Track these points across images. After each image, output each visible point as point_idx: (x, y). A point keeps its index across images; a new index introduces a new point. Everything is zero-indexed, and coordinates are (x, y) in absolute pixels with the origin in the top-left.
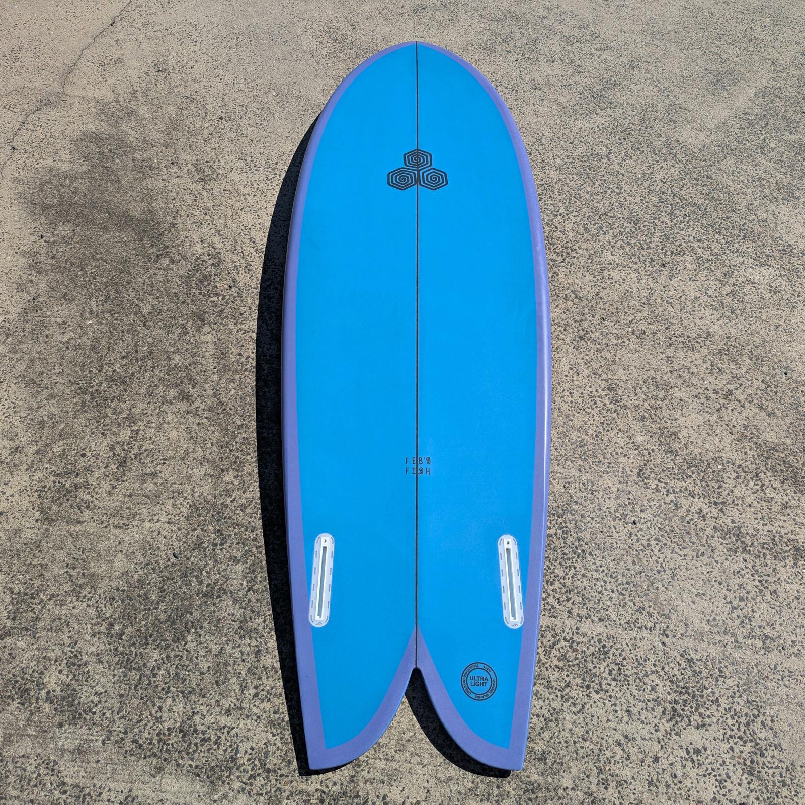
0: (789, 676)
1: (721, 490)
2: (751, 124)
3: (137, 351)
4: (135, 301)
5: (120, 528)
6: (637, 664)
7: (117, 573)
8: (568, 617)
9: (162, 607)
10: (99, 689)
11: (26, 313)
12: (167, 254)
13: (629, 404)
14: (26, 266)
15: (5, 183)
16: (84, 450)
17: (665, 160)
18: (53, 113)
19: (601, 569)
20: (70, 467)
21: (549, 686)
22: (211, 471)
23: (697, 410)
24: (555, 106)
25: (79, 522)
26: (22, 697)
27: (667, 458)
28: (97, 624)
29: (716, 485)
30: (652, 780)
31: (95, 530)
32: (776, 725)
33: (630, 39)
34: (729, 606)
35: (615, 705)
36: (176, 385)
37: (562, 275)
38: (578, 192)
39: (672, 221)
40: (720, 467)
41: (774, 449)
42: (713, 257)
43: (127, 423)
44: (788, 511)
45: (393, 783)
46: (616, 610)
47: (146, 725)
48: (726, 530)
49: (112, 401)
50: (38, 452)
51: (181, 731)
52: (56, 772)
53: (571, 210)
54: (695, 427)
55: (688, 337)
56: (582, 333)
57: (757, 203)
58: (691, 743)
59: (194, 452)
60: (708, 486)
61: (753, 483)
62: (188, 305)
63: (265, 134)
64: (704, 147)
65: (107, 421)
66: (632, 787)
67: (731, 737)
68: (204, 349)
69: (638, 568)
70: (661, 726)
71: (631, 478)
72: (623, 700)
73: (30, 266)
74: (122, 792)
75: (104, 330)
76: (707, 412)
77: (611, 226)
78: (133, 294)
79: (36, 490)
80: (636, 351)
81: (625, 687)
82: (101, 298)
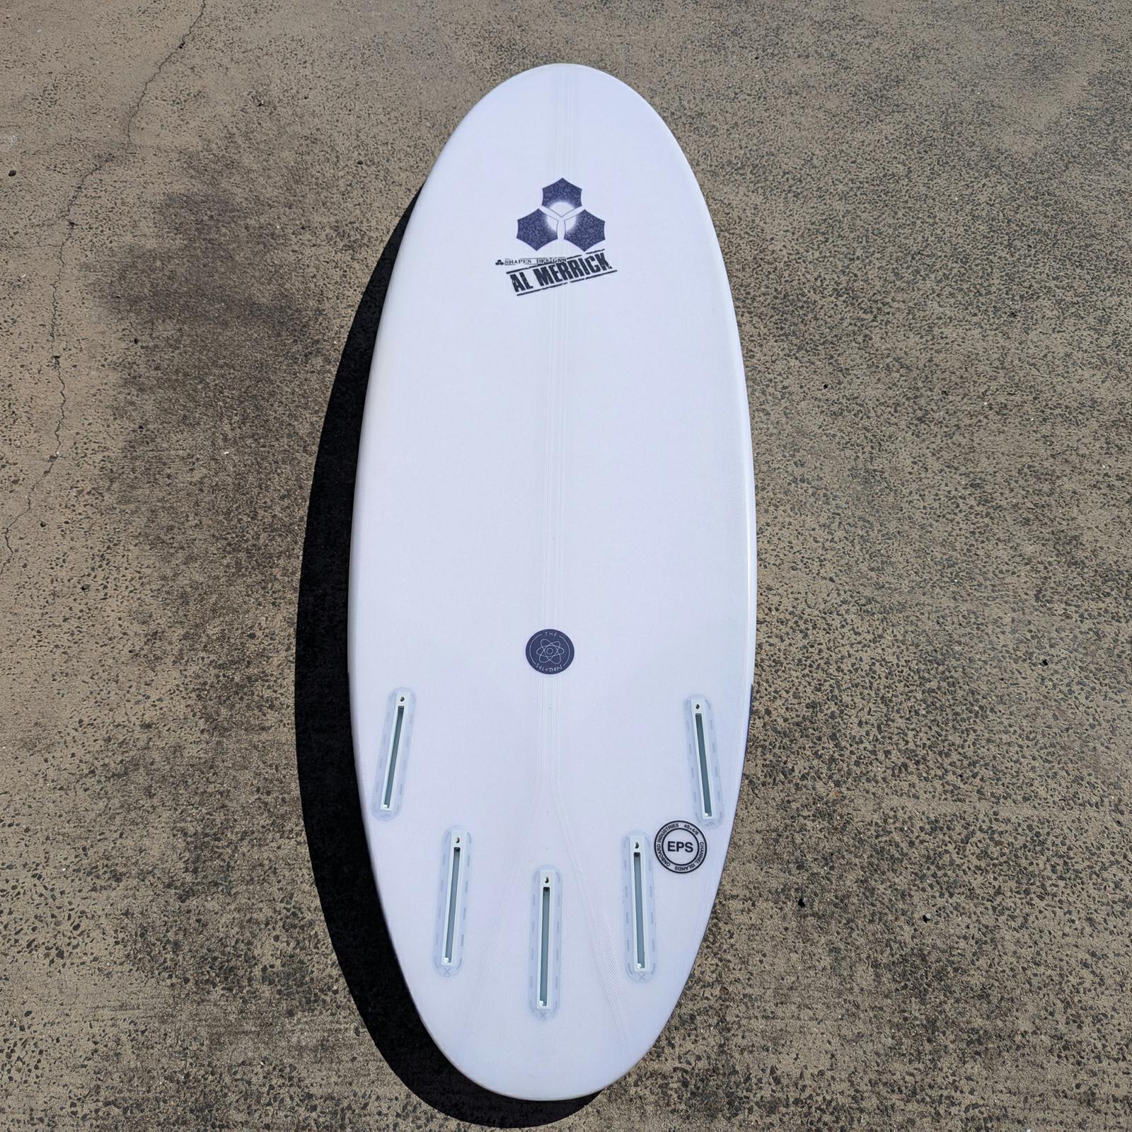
2: (1092, 121)
3: (301, 488)
4: (285, 418)
6: (1088, 854)
8: (980, 799)
11: (133, 447)
12: (318, 351)
13: (1004, 503)
14: (121, 382)
15: (69, 271)
16: (251, 628)
17: (987, 176)
18: (120, 172)
19: (1012, 730)
20: (235, 653)
21: (972, 894)
23: (1099, 505)
24: (821, 115)
25: (263, 729)
26: (226, 979)
27: (1072, 571)
35: (1070, 912)
37: (876, 338)
38: (877, 226)
39: (1012, 256)
42: (1079, 299)
45: (780, 1048)
46: (1044, 783)
49: (279, 558)
50: (185, 637)
52: (295, 1080)
53: (871, 250)
54: (1102, 527)
55: (1067, 407)
56: (919, 413)
57: (1122, 224)
64: (1035, 155)
65: (277, 586)
66: (1115, 1022)
69: (1062, 724)
71: (1027, 603)
72: (1079, 905)
73: (126, 382)
74: (397, 1099)
75: (249, 462)
76: (1114, 505)
77: (931, 269)
78: (281, 410)
79: (194, 690)
80: (999, 432)
81: (1079, 887)
82: (236, 418)
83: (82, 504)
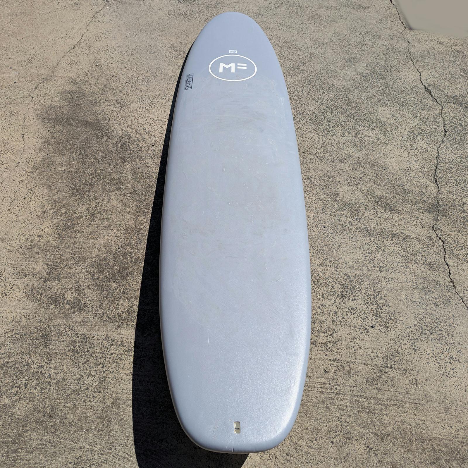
0: (391, 280)
1: (359, 214)
2: (365, 77)
3: (96, 173)
4: (93, 154)
5: (94, 239)
6: (325, 279)
7: (94, 256)
9: (115, 267)
10: (90, 298)
11: (44, 160)
13: (317, 184)
14: (43, 142)
15: (30, 111)
16: (75, 211)
17: (327, 92)
18: (49, 83)
20: (69, 217)
22: (133, 216)
23: (347, 185)
25: (75, 238)
26: (56, 303)
27: (335, 203)
28: (87, 275)
29: (357, 212)
30: (334, 320)
31: (83, 240)
32: (387, 298)
33: (309, 47)
34: (364, 256)
35: (317, 294)
36: (115, 185)
39: (332, 115)
40: (358, 206)
41: (381, 198)
42: (351, 128)
43: (94, 200)
44: (388, 220)
46: (315, 260)
47: (112, 310)
48: (361, 228)
49: (86, 192)
50: (54, 212)
51: (127, 312)
52: (73, 330)
54: (346, 191)
55: (341, 158)
57: (369, 107)
58: (350, 306)
59: (125, 209)
60: (353, 213)
61: (372, 211)
62: (117, 154)
63: (147, 88)
64: (344, 86)
65: (85, 200)
66: (326, 323)
67: (367, 303)
68: (126, 171)
69: (324, 244)
70: (337, 300)
71: (319, 212)
72: (320, 292)
73: (44, 142)
74: (103, 335)
75: (80, 165)
76: (351, 185)
77: (305, 118)
78: (92, 151)
79: (55, 227)
80: (319, 164)
81: (321, 287)
82: (77, 153)
83: (26, 175)
